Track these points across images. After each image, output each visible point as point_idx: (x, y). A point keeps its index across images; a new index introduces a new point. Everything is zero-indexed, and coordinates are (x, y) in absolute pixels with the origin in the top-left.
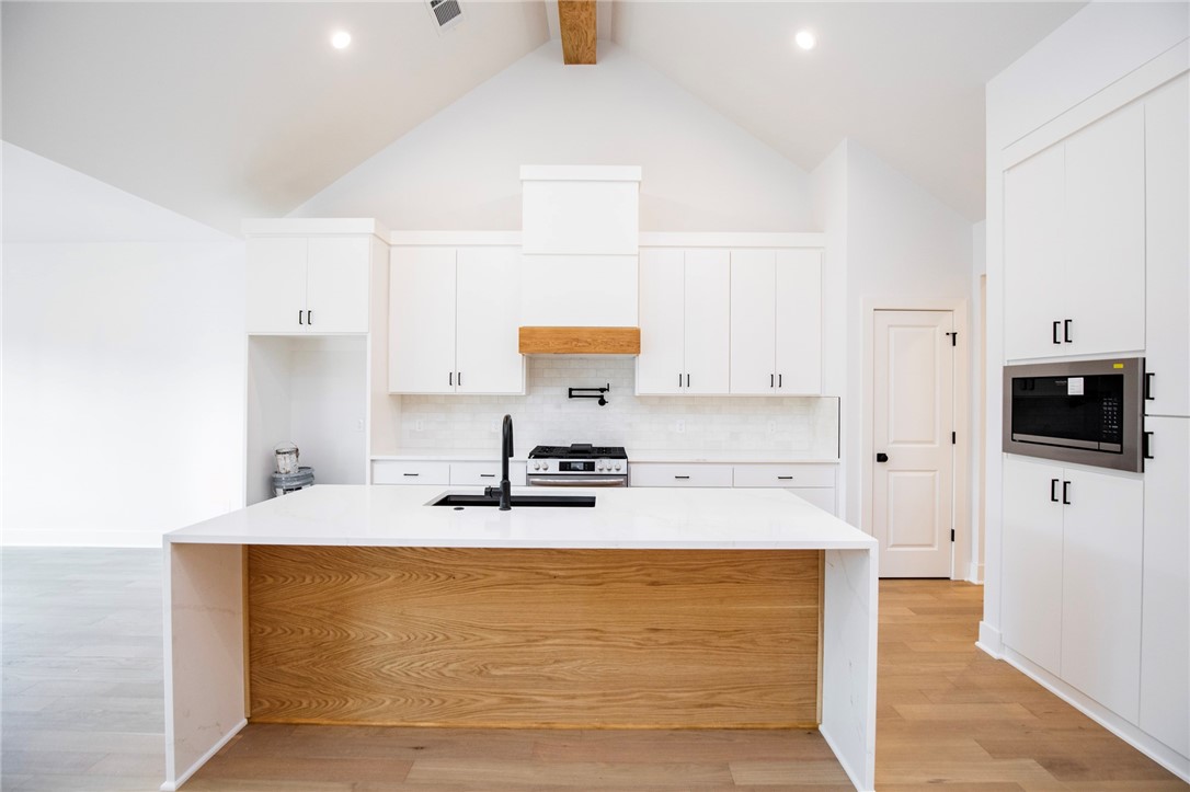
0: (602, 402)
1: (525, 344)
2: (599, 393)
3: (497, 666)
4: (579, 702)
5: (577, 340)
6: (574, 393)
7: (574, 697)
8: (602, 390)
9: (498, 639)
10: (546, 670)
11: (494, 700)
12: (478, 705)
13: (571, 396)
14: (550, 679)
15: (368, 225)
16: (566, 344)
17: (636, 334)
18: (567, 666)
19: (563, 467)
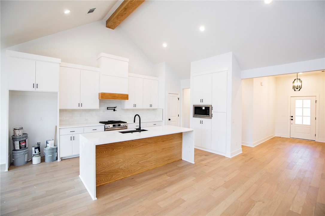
0: (114, 110)
1: (103, 97)
2: (114, 108)
3: (140, 161)
4: (153, 164)
5: (115, 96)
6: (108, 108)
7: (152, 163)
8: (115, 108)
9: (141, 156)
10: (148, 160)
11: (140, 168)
12: (137, 169)
13: (108, 109)
14: (149, 161)
15: (59, 60)
16: (113, 97)
17: (128, 95)
18: (151, 158)
19: (114, 126)
